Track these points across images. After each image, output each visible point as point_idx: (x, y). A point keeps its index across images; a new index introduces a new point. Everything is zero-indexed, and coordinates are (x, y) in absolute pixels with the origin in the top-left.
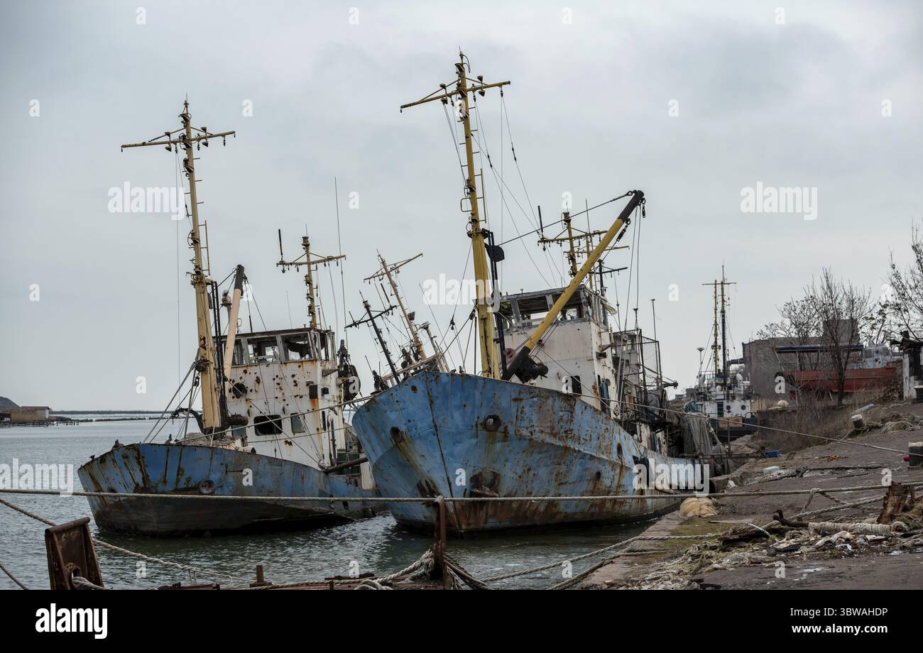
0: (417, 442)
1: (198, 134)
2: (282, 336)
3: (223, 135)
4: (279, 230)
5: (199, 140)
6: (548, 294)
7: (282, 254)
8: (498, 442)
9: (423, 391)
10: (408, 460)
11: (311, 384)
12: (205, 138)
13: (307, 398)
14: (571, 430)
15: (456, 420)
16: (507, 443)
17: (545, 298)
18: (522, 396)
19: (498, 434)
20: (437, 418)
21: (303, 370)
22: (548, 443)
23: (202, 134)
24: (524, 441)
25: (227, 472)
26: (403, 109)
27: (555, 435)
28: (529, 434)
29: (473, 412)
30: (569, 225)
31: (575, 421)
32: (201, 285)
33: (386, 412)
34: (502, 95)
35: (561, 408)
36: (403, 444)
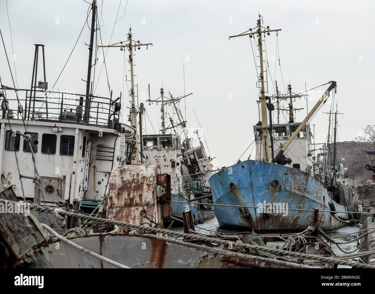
0: (242, 190)
1: (135, 44)
2: (160, 137)
3: (147, 45)
4: (149, 84)
5: (136, 46)
6: (287, 125)
7: (149, 96)
8: (277, 192)
9: (247, 168)
10: (236, 198)
11: (172, 161)
12: (139, 45)
13: (170, 167)
14: (306, 189)
15: (260, 181)
16: (280, 192)
17: (285, 127)
18: (288, 173)
19: (277, 188)
20: (252, 180)
21: (169, 154)
22: (297, 194)
23: (137, 44)
24: (287, 192)
26: (230, 38)
27: (300, 191)
28: (290, 189)
29: (267, 178)
30: (290, 91)
31: (308, 185)
32: (134, 113)
33: (228, 176)
34: (277, 35)
35: (303, 179)
36: (235, 190)
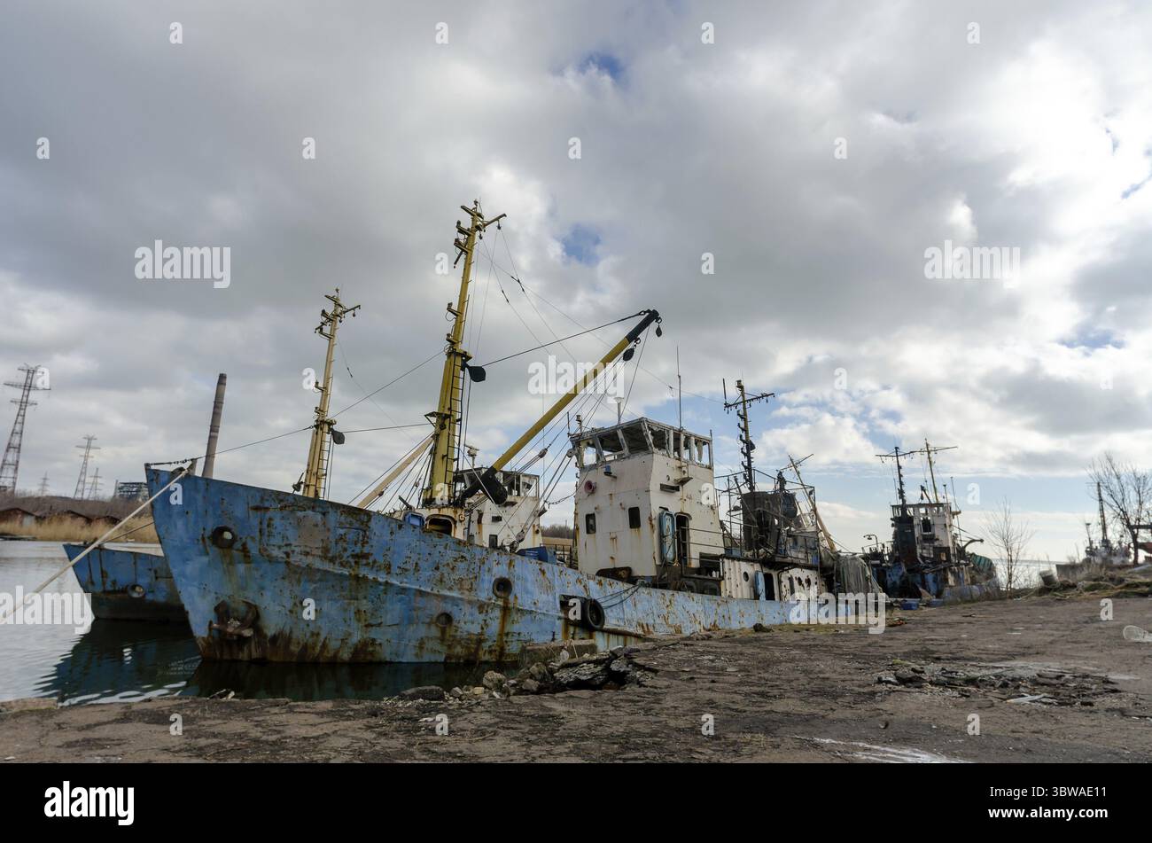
14: (367, 555)
15: (179, 530)
18: (266, 504)
19: (235, 552)
22: (321, 570)
24: (277, 565)
25: (157, 578)
27: (332, 560)
28: (284, 556)
29: (197, 521)
31: (373, 543)
35: (342, 523)
